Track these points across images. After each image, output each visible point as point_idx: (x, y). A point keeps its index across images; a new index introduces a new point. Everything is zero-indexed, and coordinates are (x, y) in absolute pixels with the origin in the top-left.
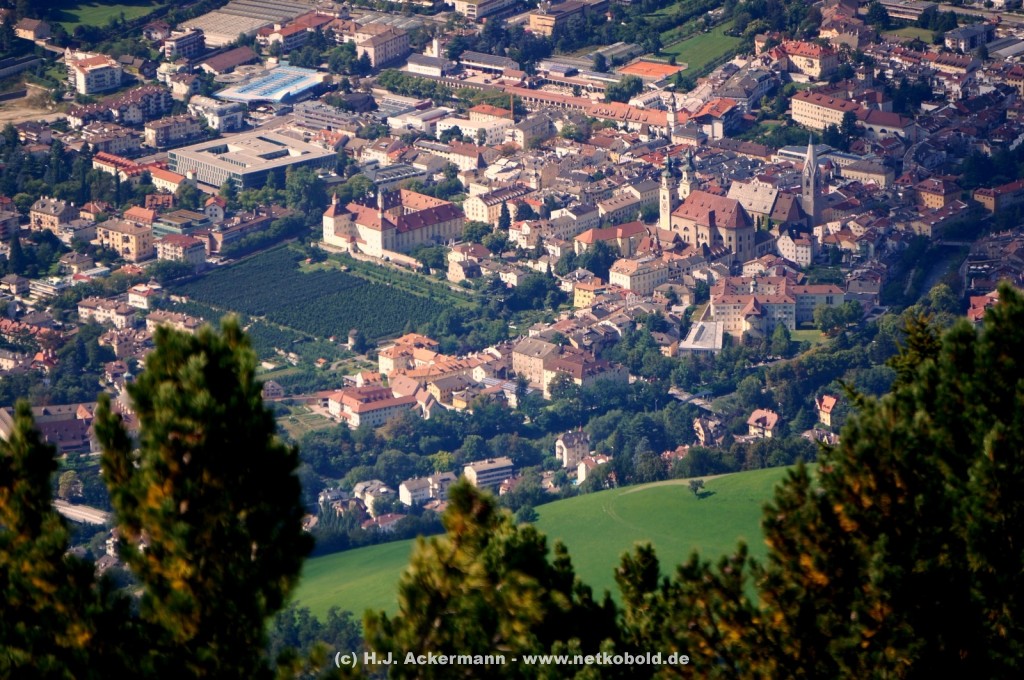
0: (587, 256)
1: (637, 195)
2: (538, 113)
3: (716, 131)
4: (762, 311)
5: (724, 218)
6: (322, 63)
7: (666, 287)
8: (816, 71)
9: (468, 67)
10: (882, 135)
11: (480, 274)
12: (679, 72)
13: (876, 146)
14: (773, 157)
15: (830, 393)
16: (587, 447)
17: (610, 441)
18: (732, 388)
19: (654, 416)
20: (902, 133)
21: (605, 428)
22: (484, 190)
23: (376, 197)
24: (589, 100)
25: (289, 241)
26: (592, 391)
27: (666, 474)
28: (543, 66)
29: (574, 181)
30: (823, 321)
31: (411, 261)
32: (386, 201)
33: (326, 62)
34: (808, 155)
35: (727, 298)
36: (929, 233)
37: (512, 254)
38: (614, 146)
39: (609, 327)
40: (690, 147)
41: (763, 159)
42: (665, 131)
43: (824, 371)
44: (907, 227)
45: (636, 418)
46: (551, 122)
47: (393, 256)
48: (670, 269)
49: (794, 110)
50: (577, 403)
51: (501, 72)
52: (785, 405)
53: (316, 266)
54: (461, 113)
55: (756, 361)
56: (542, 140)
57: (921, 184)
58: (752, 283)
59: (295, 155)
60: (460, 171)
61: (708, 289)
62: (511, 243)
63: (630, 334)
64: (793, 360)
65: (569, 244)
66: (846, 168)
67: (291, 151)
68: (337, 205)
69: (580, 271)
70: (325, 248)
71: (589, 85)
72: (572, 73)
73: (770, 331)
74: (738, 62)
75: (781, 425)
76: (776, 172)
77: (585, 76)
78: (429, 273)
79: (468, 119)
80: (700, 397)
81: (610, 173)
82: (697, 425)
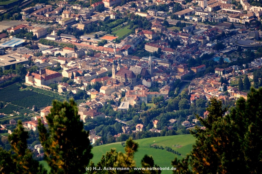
0: (94, 85)
1: (107, 70)
2: (80, 49)
3: (126, 53)
4: (139, 99)
5: (128, 75)
6: (24, 37)
7: (114, 93)
8: (151, 38)
9: (62, 38)
10: (168, 54)
11: (66, 91)
12: (116, 39)
13: (166, 57)
14: (141, 60)
15: (156, 120)
16: (95, 134)
17: (101, 133)
18: (131, 119)
19: (112, 126)
20: (173, 53)
21: (99, 130)
22: (67, 69)
23: (39, 71)
24: (93, 46)
25: (17, 83)
26: (96, 120)
27: (115, 141)
28: (82, 37)
29: (90, 66)
30: (154, 101)
31: (49, 87)
32: (42, 72)
33: (25, 37)
34: (150, 59)
35: (130, 96)
36: (180, 79)
37: (75, 85)
38: (100, 57)
39: (100, 104)
40: (119, 58)
41: (138, 60)
42: (113, 53)
43: (155, 114)
44: (175, 77)
45: (107, 127)
46: (84, 51)
47: (44, 86)
48: (115, 89)
49: (146, 48)
50: (92, 123)
51: (71, 39)
52: (145, 123)
53: (24, 89)
54: (61, 49)
55: (137, 112)
56: (82, 56)
57: (178, 66)
58: (136, 92)
59: (18, 61)
60: (61, 64)
61: (125, 94)
62: (74, 82)
63: (105, 105)
64: (147, 111)
65: (89, 83)
66: (159, 62)
67: (17, 60)
68: (29, 74)
69: (92, 89)
70: (26, 85)
71: (94, 42)
72: (89, 39)
73: (141, 104)
74: (131, 36)
75: (144, 128)
76: (141, 63)
77: (92, 40)
78: (53, 90)
79: (63, 51)
80: (123, 121)
81: (100, 64)
82: (123, 128)
